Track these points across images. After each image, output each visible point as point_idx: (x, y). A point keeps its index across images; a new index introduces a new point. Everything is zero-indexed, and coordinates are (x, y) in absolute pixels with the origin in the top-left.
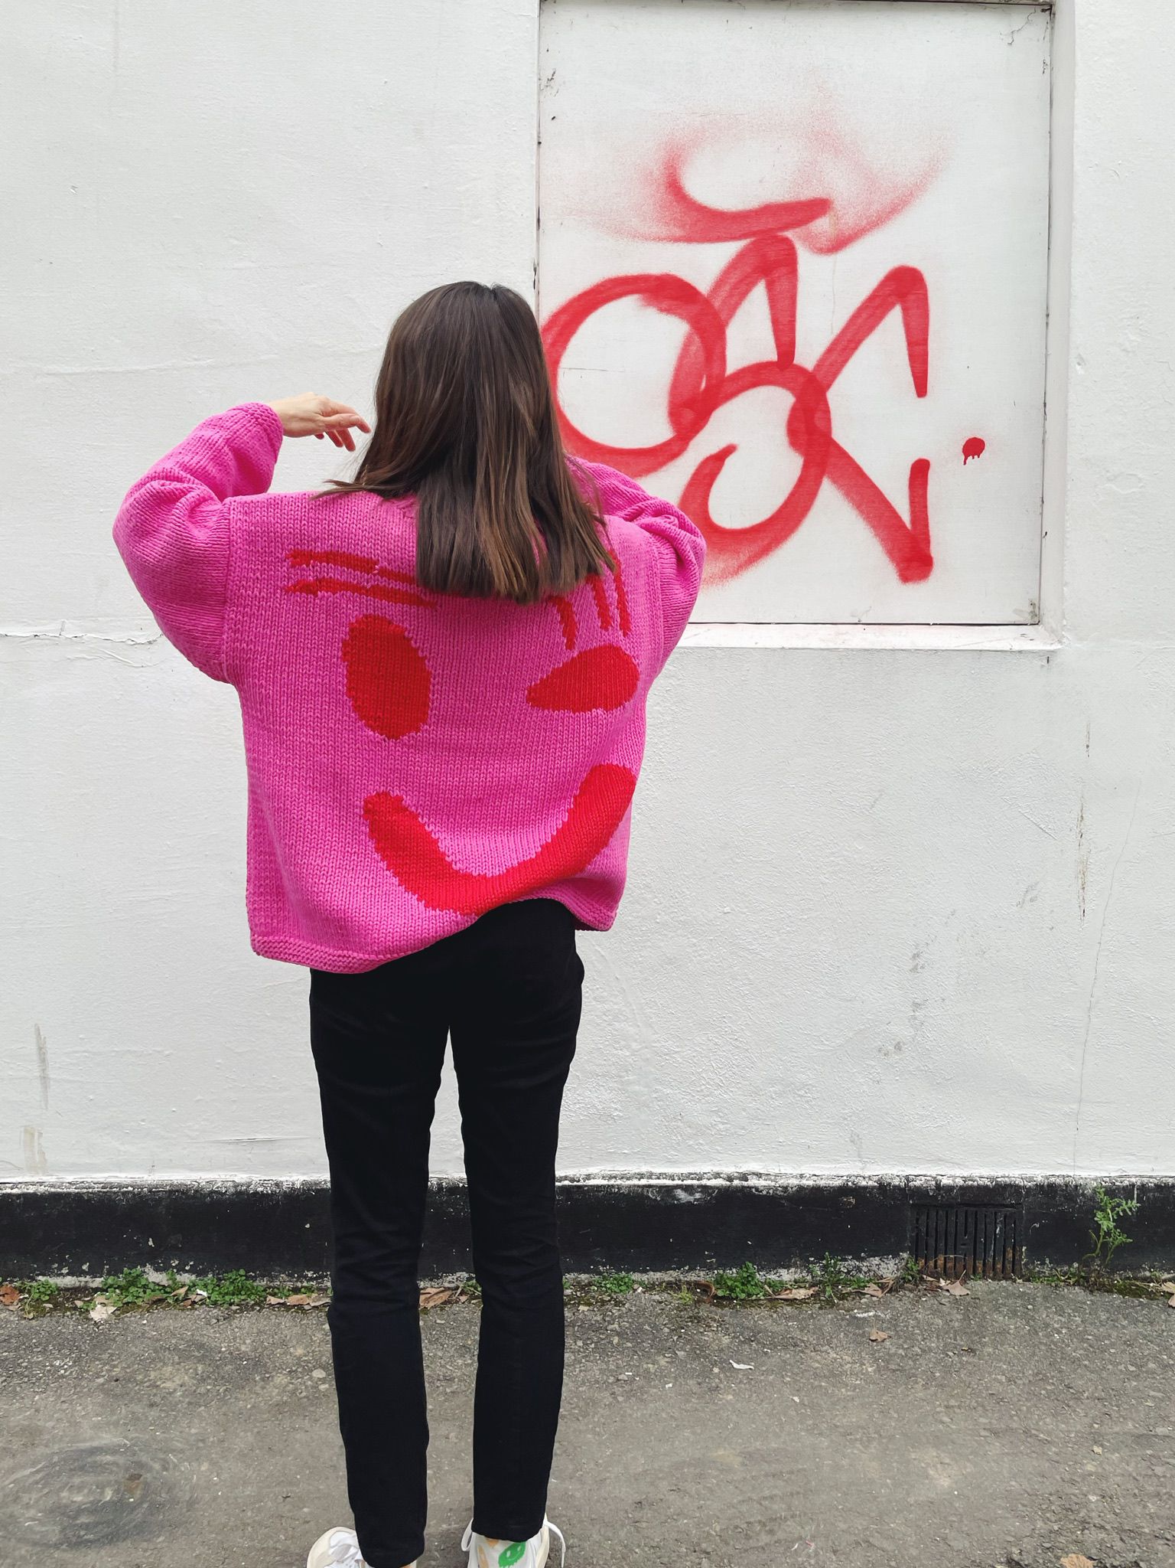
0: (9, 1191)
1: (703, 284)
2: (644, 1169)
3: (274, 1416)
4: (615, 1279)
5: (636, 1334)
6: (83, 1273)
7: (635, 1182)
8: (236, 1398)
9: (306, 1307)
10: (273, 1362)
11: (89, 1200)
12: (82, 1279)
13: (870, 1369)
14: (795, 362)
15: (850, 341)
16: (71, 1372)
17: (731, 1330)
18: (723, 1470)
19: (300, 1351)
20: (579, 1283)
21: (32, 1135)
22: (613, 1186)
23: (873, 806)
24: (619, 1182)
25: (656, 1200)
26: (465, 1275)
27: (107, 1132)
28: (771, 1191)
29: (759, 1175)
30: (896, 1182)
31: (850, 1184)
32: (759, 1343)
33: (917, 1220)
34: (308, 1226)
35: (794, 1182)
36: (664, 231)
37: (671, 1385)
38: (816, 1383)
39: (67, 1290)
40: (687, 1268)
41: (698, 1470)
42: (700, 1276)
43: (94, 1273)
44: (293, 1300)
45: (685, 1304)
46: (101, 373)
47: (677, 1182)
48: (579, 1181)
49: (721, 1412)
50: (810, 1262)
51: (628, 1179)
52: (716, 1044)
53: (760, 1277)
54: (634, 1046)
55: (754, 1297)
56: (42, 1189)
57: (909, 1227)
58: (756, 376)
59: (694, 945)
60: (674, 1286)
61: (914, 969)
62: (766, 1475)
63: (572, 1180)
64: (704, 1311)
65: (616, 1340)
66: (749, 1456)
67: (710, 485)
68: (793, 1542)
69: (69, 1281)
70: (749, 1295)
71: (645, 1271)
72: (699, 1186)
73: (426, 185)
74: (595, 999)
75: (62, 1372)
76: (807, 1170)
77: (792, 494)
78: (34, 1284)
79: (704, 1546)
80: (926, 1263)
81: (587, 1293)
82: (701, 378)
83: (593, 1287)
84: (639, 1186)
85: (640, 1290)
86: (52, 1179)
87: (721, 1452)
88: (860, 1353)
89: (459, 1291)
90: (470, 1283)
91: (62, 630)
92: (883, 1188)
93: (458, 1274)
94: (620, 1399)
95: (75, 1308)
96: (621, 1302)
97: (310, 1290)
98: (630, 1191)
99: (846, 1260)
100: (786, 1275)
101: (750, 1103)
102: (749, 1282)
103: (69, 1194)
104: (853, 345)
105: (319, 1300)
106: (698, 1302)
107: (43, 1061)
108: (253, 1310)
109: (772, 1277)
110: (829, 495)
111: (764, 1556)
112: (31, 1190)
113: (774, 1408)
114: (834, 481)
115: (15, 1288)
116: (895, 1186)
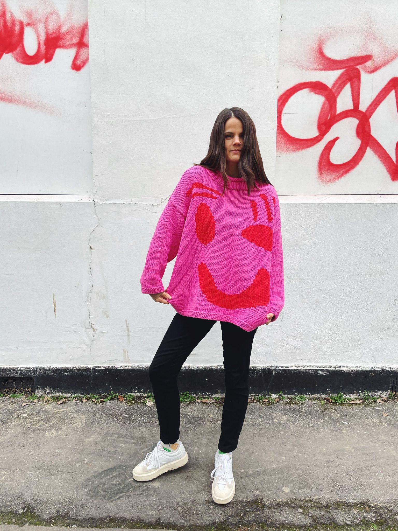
0: (119, 368)
1: (330, 84)
2: (308, 364)
3: (211, 434)
4: (300, 397)
5: (311, 413)
6: (142, 392)
7: (306, 368)
8: (198, 429)
9: (209, 403)
10: (205, 419)
11: (143, 371)
12: (141, 394)
13: (385, 424)
14: (360, 109)
15: (377, 102)
16: (147, 421)
17: (339, 412)
18: (349, 452)
19: (212, 416)
20: (288, 398)
21: (125, 352)
22: (299, 369)
23: (383, 253)
24: (301, 368)
25: (312, 373)
26: (254, 395)
27: (147, 351)
28: (348, 372)
29: (344, 367)
30: (387, 369)
31: (373, 369)
32: (348, 416)
33: (393, 380)
34: (207, 379)
35: (355, 369)
36: (317, 67)
37: (326, 428)
38: (370, 428)
39: (137, 397)
40: (322, 394)
41: (342, 452)
42: (325, 396)
43: (145, 392)
44: (204, 401)
45: (323, 404)
46: (142, 120)
47: (319, 368)
48: (288, 368)
49: (343, 436)
50: (359, 393)
51: (303, 367)
52: (331, 327)
53: (344, 397)
54: (305, 327)
55: (343, 403)
56: (129, 368)
57: (391, 382)
58: (346, 114)
59: (325, 297)
60: (318, 399)
61: (395, 304)
62: (363, 454)
63: (286, 367)
64: (329, 406)
65: (305, 415)
66: (356, 449)
67: (330, 150)
68: (376, 473)
69: (137, 394)
70: (342, 402)
71: (309, 394)
72: (325, 370)
73: (244, 55)
74: (293, 313)
75: (145, 421)
76: (359, 365)
77: (357, 153)
78: (127, 395)
79: (350, 473)
80: (395, 393)
81: (292, 400)
82: (328, 115)
83: (293, 399)
84: (307, 369)
85: (308, 400)
86: (131, 365)
87: (347, 447)
88: (381, 419)
89: (253, 399)
90: (256, 397)
91: (132, 201)
92: (383, 371)
93: (252, 394)
94: (312, 432)
95: (141, 402)
96: (303, 403)
97: (208, 398)
98: (304, 371)
99: (371, 392)
100: (352, 396)
101: (341, 345)
102: (341, 398)
103: (137, 369)
104: (379, 103)
105: (211, 401)
106: (326, 404)
107: (128, 330)
108: (194, 404)
109: (348, 397)
110: (369, 153)
111: (369, 477)
112: (126, 368)
113: (359, 435)
114: (371, 148)
115: (122, 396)
116: (387, 370)
